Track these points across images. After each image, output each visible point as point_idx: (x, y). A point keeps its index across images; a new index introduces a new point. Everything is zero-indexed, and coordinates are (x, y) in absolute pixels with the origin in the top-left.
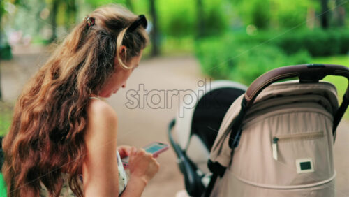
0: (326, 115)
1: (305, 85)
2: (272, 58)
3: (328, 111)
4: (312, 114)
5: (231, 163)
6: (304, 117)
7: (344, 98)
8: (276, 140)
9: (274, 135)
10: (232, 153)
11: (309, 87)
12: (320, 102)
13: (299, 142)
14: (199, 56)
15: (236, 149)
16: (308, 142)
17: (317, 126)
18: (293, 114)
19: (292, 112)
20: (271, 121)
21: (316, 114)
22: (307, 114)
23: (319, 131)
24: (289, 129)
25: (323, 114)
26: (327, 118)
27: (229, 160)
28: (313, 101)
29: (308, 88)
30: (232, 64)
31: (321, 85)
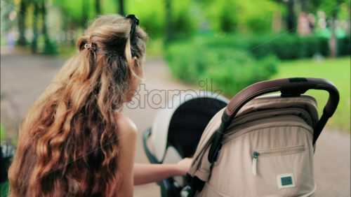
0: (306, 129)
1: (286, 99)
2: (241, 62)
3: (309, 124)
4: (293, 128)
5: (210, 177)
6: (285, 131)
7: (325, 110)
8: (256, 155)
9: (254, 149)
10: (211, 168)
11: (291, 100)
12: (300, 115)
13: (280, 157)
14: (169, 59)
15: (215, 163)
16: (289, 156)
17: (298, 140)
18: (274, 128)
19: (273, 126)
20: (252, 135)
21: (296, 128)
22: (288, 128)
23: (300, 145)
24: (269, 144)
25: (303, 127)
26: (308, 132)
27: (208, 175)
28: (294, 114)
29: (289, 102)
30: (201, 68)
31: (302, 99)
